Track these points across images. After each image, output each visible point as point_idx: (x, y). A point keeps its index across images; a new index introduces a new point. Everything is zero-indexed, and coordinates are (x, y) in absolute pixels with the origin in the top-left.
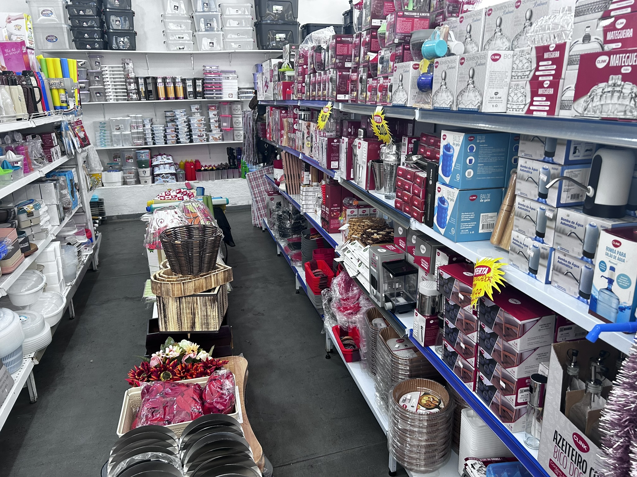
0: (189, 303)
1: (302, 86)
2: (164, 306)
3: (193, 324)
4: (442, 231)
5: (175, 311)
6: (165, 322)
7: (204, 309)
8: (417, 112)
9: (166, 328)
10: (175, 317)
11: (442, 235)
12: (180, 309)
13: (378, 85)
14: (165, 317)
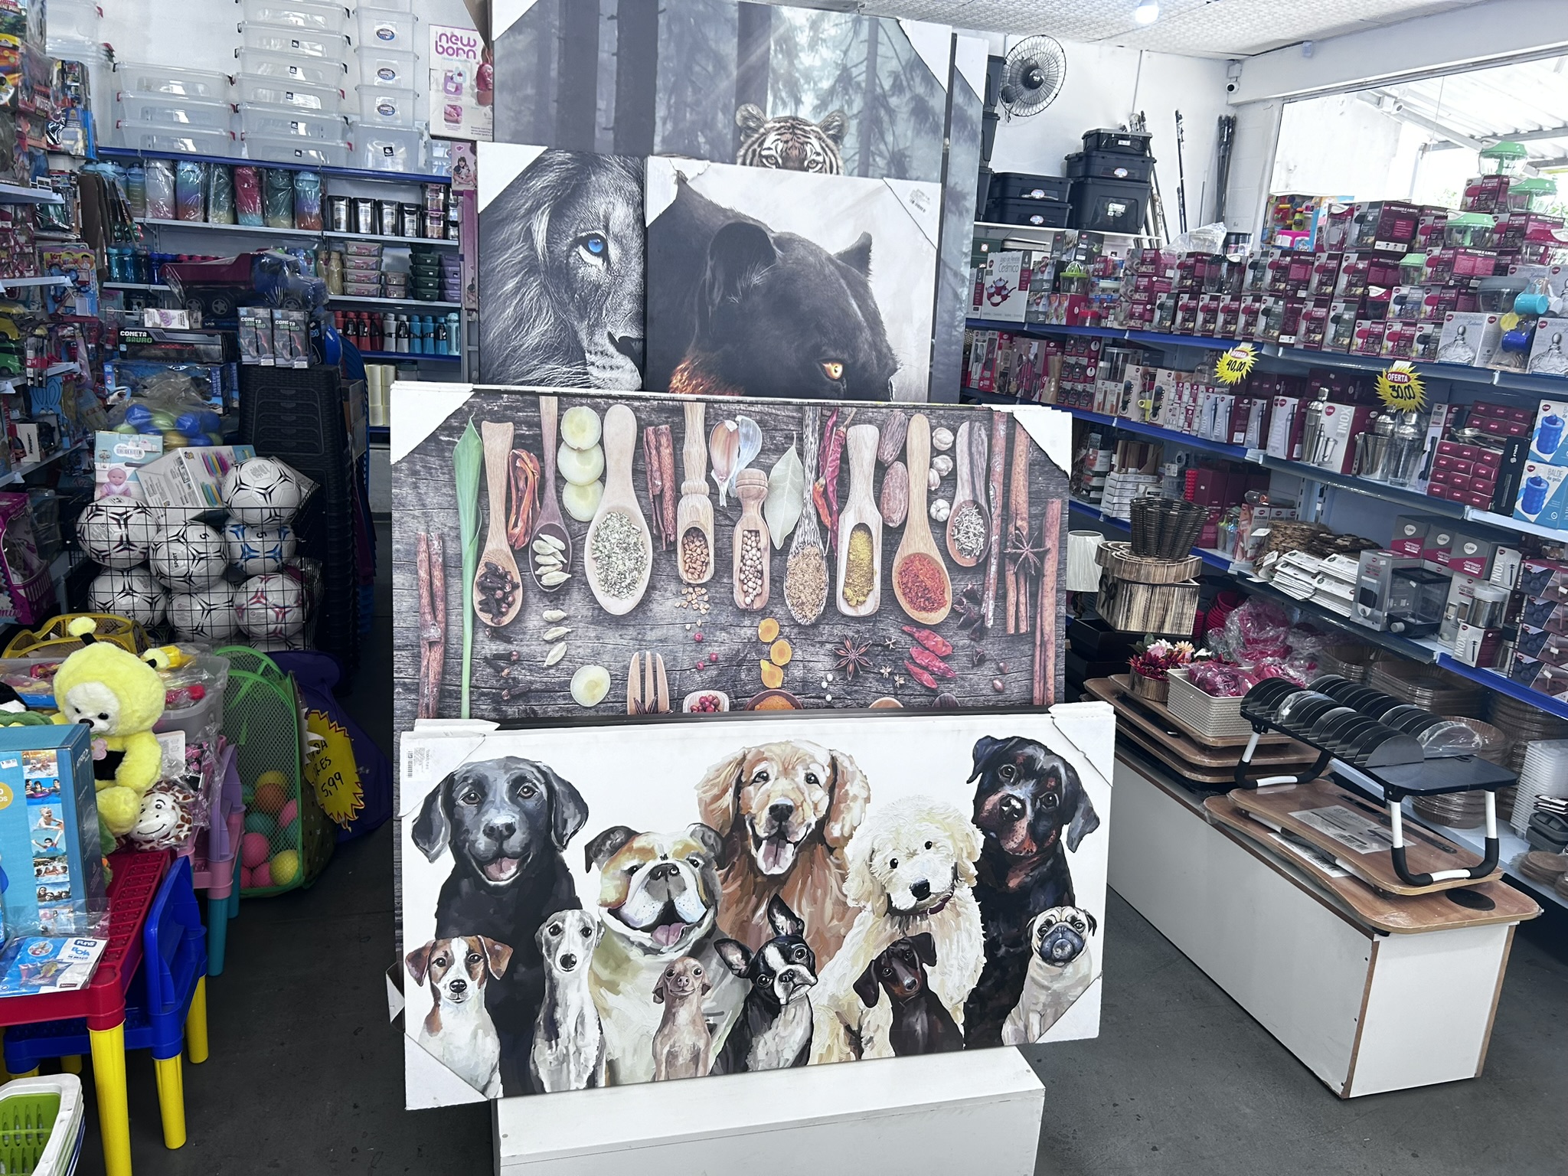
0: (1163, 594)
1: (1145, 309)
2: (1131, 595)
3: (1163, 623)
4: (1533, 518)
5: (1143, 604)
6: (1127, 618)
7: (1180, 604)
8: (1497, 375)
9: (1126, 626)
10: (1141, 615)
11: (1530, 522)
12: (1150, 601)
13: (1387, 332)
14: (1128, 610)
